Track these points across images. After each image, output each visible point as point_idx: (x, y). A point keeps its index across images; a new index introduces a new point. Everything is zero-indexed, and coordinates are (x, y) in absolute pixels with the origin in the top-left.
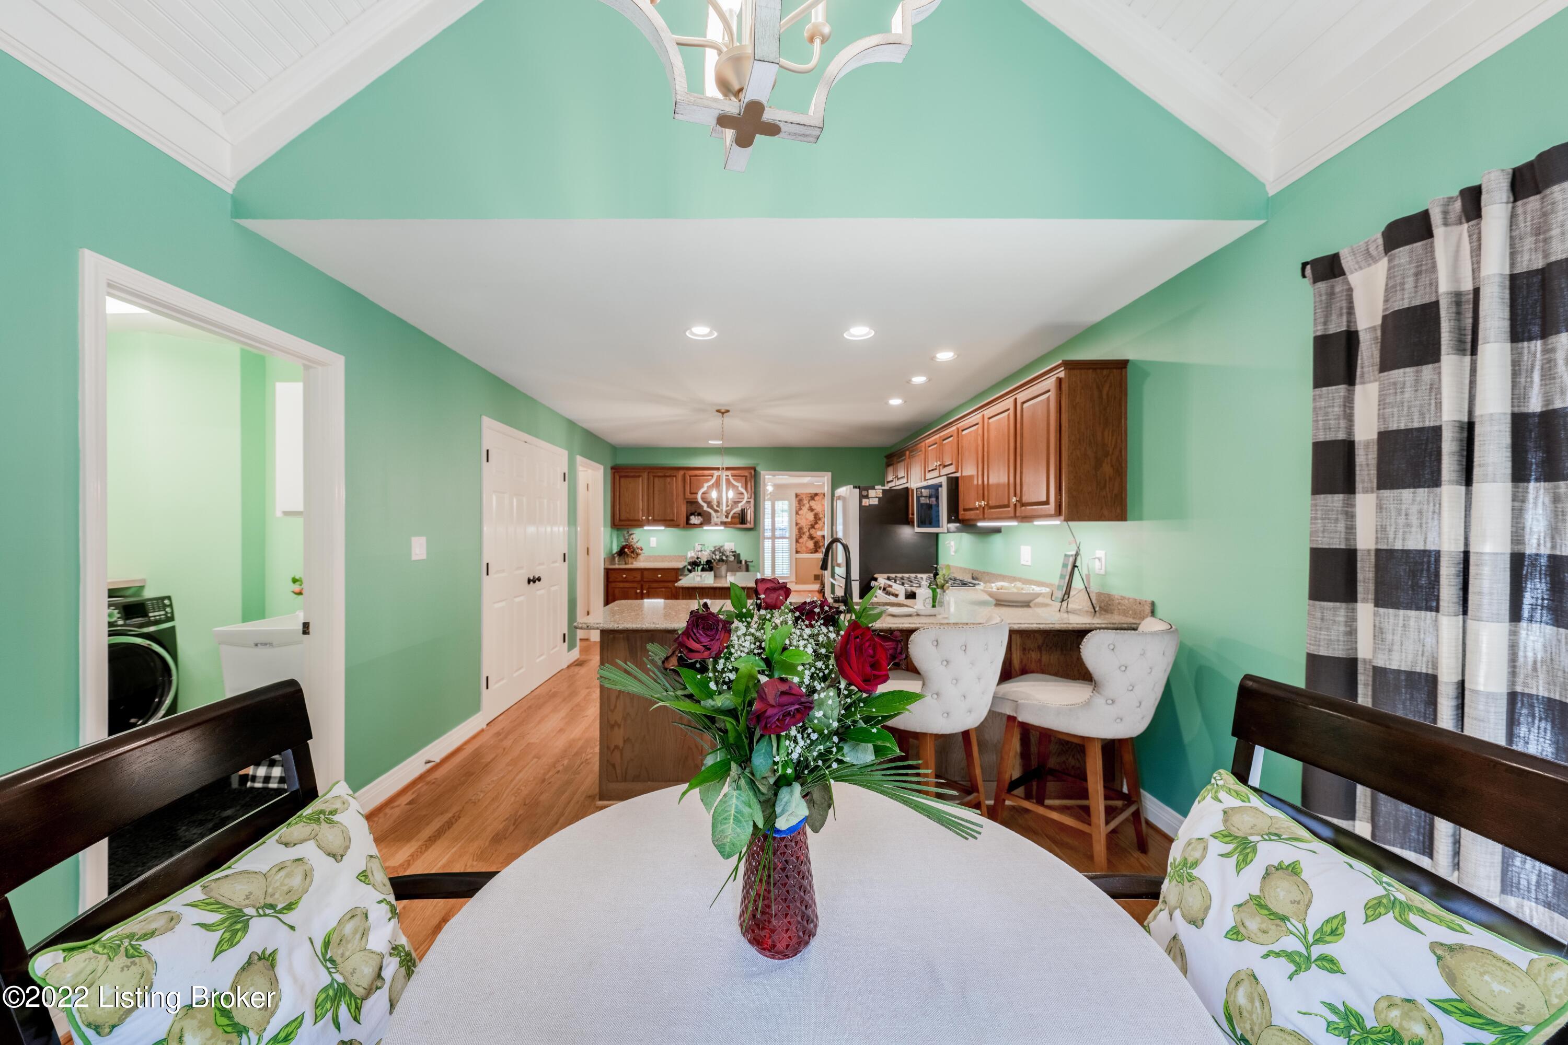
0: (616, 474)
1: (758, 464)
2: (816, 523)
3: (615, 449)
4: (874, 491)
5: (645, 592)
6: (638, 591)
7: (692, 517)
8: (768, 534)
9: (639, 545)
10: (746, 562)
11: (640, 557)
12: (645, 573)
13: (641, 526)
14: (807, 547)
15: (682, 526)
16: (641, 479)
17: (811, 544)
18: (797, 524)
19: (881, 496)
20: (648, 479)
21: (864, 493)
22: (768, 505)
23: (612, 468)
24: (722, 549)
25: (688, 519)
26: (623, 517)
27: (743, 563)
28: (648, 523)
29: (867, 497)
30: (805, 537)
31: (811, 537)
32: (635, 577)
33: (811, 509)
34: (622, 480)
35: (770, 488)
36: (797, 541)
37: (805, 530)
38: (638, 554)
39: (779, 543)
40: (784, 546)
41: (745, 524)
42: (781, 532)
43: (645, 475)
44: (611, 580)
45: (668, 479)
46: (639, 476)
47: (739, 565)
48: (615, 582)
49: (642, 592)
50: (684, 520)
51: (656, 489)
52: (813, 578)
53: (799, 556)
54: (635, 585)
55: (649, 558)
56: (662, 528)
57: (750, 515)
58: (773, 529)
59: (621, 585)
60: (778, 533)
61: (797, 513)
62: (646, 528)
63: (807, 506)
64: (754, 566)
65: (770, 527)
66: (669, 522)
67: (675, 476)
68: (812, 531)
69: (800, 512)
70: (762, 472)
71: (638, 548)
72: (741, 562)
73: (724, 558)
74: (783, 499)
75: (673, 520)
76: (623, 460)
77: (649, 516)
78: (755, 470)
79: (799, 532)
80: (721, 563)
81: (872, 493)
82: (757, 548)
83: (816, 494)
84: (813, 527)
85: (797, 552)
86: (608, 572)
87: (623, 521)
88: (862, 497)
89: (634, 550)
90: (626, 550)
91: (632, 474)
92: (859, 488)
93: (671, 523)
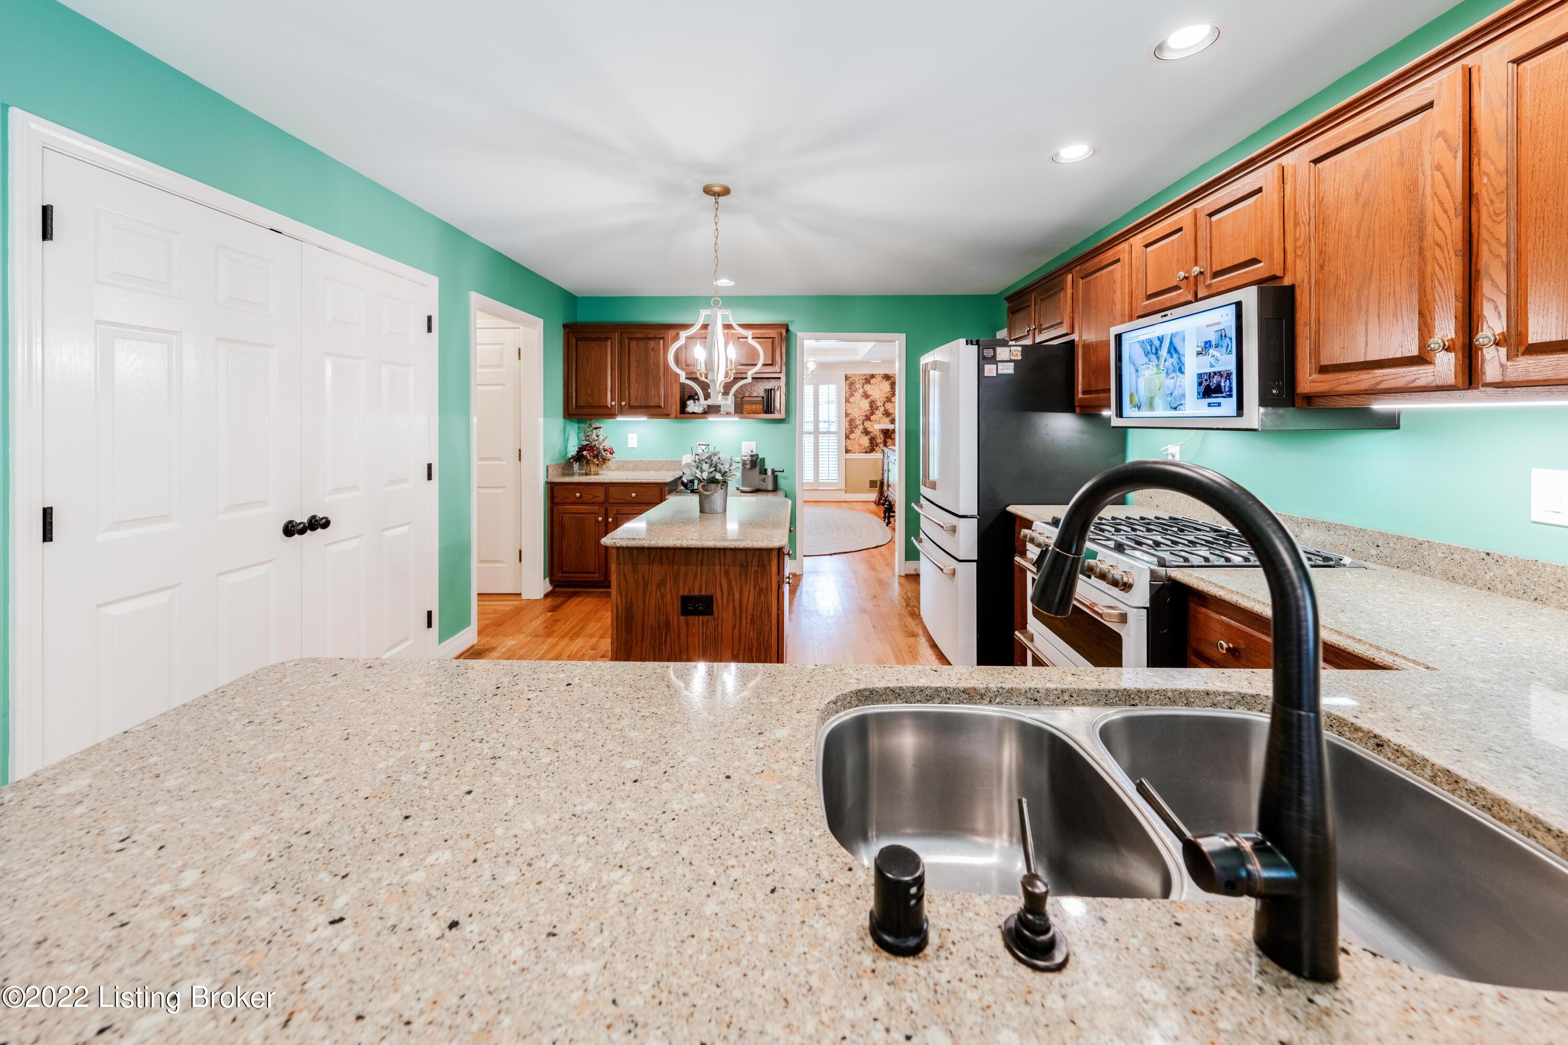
0: (571, 335)
1: (792, 321)
2: (873, 413)
3: (570, 299)
4: (1007, 349)
5: (610, 520)
6: (600, 519)
7: (690, 403)
8: (809, 427)
9: (607, 444)
10: (773, 471)
11: (609, 464)
12: (611, 489)
13: (611, 415)
14: (860, 445)
15: (673, 415)
16: (609, 342)
17: (865, 441)
18: (847, 415)
19: (1019, 358)
20: (621, 343)
21: (988, 353)
22: (808, 390)
23: (565, 326)
24: (715, 459)
25: (683, 406)
26: (582, 402)
27: (769, 473)
28: (622, 411)
29: (993, 360)
30: (858, 432)
31: (866, 432)
32: (595, 497)
33: (866, 396)
34: (580, 343)
35: (811, 366)
36: (847, 437)
37: (858, 422)
38: (605, 460)
39: (823, 439)
40: (831, 446)
41: (772, 413)
42: (826, 425)
43: (617, 336)
44: (556, 500)
45: (652, 343)
46: (607, 339)
47: (764, 476)
48: (564, 504)
49: (606, 519)
50: (675, 406)
51: (633, 359)
52: (868, 484)
53: (849, 456)
54: (596, 508)
55: (623, 466)
56: (644, 419)
57: (779, 399)
58: (816, 422)
59: (574, 508)
60: (823, 427)
61: (847, 401)
62: (619, 419)
63: (861, 391)
64: (786, 478)
65: (812, 419)
66: (654, 410)
67: (663, 338)
68: (867, 424)
69: (851, 400)
70: (800, 335)
71: (605, 450)
72: (765, 472)
73: (718, 476)
74: (828, 382)
75: (660, 407)
76: (584, 316)
77: (621, 400)
78: (788, 330)
79: (850, 425)
80: (713, 486)
81: (1002, 353)
82: (793, 448)
83: (873, 376)
84: (868, 418)
85: (847, 451)
86: (553, 489)
87: (582, 407)
88: (982, 360)
89: (599, 452)
90: (585, 453)
91: (597, 335)
92: (978, 343)
93: (656, 411)
